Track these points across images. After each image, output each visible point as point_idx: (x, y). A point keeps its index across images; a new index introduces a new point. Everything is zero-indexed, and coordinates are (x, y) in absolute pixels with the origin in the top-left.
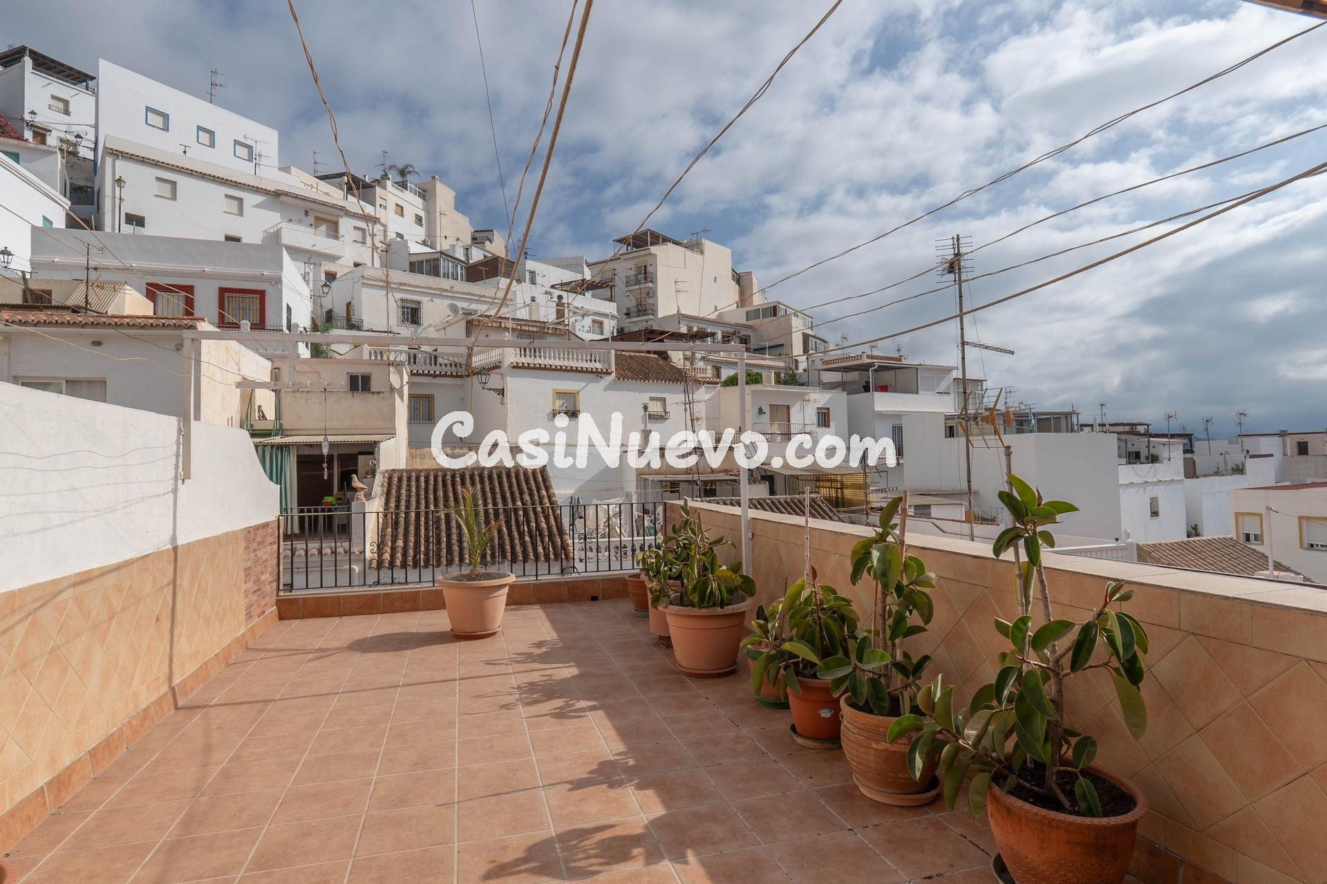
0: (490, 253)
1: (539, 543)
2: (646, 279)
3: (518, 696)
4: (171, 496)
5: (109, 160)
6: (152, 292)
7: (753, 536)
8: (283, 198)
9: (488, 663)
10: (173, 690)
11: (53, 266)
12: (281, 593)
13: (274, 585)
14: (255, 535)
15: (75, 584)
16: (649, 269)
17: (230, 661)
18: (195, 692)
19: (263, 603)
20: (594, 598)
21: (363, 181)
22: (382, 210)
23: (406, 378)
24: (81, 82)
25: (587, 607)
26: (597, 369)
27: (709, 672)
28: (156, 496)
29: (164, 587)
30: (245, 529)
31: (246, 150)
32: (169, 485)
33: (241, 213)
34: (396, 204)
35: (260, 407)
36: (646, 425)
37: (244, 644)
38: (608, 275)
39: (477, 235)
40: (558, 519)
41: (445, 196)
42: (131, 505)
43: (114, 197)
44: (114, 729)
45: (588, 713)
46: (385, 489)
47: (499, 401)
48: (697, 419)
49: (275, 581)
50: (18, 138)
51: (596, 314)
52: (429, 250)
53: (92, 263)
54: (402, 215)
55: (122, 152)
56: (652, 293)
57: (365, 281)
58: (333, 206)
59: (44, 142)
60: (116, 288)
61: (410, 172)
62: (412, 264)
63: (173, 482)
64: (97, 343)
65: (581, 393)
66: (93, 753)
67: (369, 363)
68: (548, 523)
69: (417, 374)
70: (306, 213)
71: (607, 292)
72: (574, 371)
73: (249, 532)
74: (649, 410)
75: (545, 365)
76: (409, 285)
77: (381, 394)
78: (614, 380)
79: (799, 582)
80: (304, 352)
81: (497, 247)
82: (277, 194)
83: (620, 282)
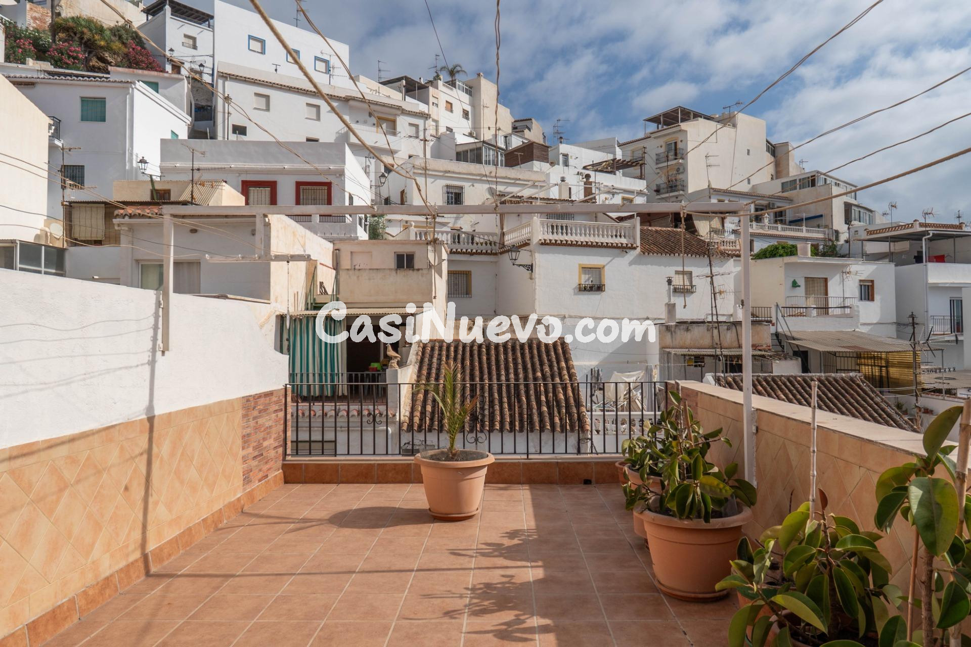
0: (526, 139)
1: (556, 413)
2: (676, 154)
3: (467, 601)
4: (147, 369)
5: (220, 82)
6: (246, 187)
7: (757, 431)
8: (351, 103)
9: (455, 553)
10: (145, 557)
11: (175, 170)
12: (289, 458)
13: (280, 450)
14: (256, 403)
15: (11, 458)
16: (680, 145)
17: (220, 526)
18: (173, 558)
19: (265, 468)
20: (587, 482)
21: (418, 83)
22: (435, 107)
23: (445, 256)
24: (204, 22)
25: (578, 492)
26: (622, 244)
27: (693, 595)
28: (126, 368)
29: (136, 457)
30: (243, 397)
31: (323, 65)
32: (146, 357)
33: (318, 118)
34: (447, 102)
35: (321, 283)
36: (670, 299)
37: (240, 509)
38: (638, 154)
39: (517, 124)
40: (576, 391)
41: (488, 90)
42: (92, 377)
43: (224, 112)
44: (64, 600)
45: (537, 636)
46: (419, 358)
47: (528, 276)
48: (720, 293)
49: (280, 446)
50: (161, 71)
51: (626, 191)
52: (472, 140)
53: (196, 166)
54: (452, 111)
55: (230, 75)
56: (681, 170)
57: (416, 171)
58: (391, 107)
59: (179, 72)
60: (214, 185)
61: (458, 72)
62: (458, 154)
63: (151, 354)
64: (194, 231)
65: (606, 268)
66: (33, 627)
67: (416, 243)
68: (565, 394)
69: (457, 253)
70: (370, 115)
71: (636, 170)
72: (599, 247)
73: (248, 401)
74: (673, 284)
75: (572, 242)
76: (454, 172)
77: (420, 271)
78: (640, 255)
79: (802, 508)
80: (362, 235)
81: (535, 134)
82: (347, 100)
83: (650, 160)
